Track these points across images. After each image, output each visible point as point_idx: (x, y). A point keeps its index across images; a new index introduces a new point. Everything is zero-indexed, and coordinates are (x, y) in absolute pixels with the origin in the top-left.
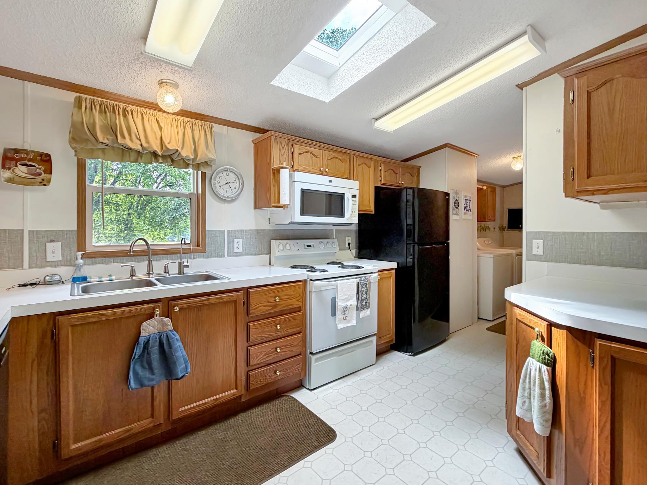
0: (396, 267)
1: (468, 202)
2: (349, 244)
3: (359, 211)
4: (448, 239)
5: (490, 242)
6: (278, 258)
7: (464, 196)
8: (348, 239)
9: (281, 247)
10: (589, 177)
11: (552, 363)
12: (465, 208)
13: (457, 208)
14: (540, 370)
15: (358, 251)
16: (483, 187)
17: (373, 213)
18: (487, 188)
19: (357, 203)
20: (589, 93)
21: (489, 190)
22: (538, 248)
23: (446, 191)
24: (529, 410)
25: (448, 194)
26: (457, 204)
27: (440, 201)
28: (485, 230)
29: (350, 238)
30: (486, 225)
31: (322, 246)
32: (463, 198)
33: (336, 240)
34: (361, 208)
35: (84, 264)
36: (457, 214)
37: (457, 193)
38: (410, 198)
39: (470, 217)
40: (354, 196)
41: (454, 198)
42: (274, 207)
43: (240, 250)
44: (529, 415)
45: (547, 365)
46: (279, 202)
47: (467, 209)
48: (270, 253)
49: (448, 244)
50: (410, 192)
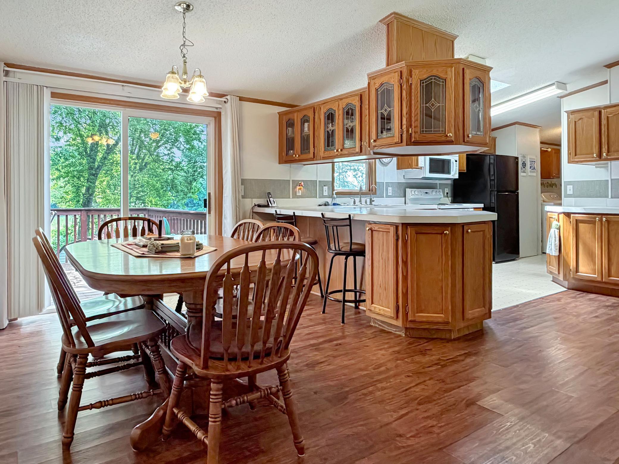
0: (483, 207)
1: (533, 163)
2: (447, 193)
3: (459, 170)
4: (517, 188)
5: (555, 196)
6: (410, 200)
7: (530, 158)
8: (447, 190)
9: (413, 193)
10: (576, 155)
11: (559, 229)
12: (530, 167)
13: (524, 168)
14: (555, 231)
15: (452, 198)
16: (548, 150)
17: (466, 171)
18: (552, 150)
19: (458, 165)
20: (575, 122)
21: (553, 151)
22: (570, 190)
23: (516, 156)
24: (551, 249)
25: (517, 158)
26: (524, 165)
27: (512, 163)
28: (552, 187)
29: (447, 189)
30: (552, 182)
31: (434, 193)
32: (529, 160)
33: (441, 190)
34: (460, 169)
35: (337, 197)
36: (524, 172)
37: (524, 157)
38: (492, 161)
39: (535, 174)
40: (456, 161)
41: (522, 160)
42: (414, 168)
43: (391, 194)
44: (551, 252)
45: (557, 229)
46: (418, 166)
47: (532, 168)
48: (405, 196)
49: (518, 193)
50: (492, 157)
